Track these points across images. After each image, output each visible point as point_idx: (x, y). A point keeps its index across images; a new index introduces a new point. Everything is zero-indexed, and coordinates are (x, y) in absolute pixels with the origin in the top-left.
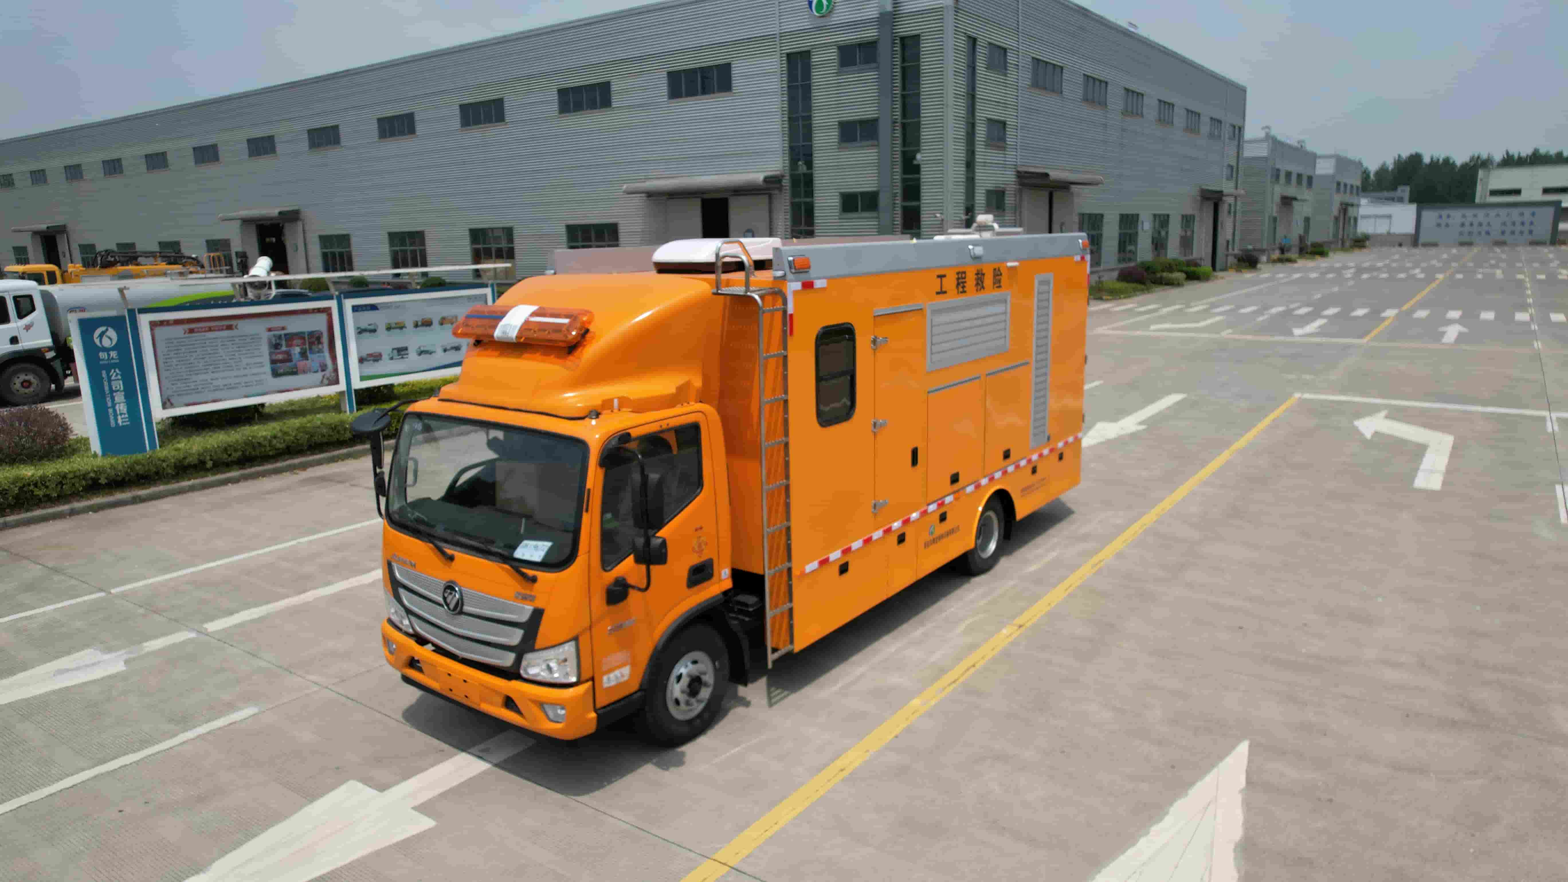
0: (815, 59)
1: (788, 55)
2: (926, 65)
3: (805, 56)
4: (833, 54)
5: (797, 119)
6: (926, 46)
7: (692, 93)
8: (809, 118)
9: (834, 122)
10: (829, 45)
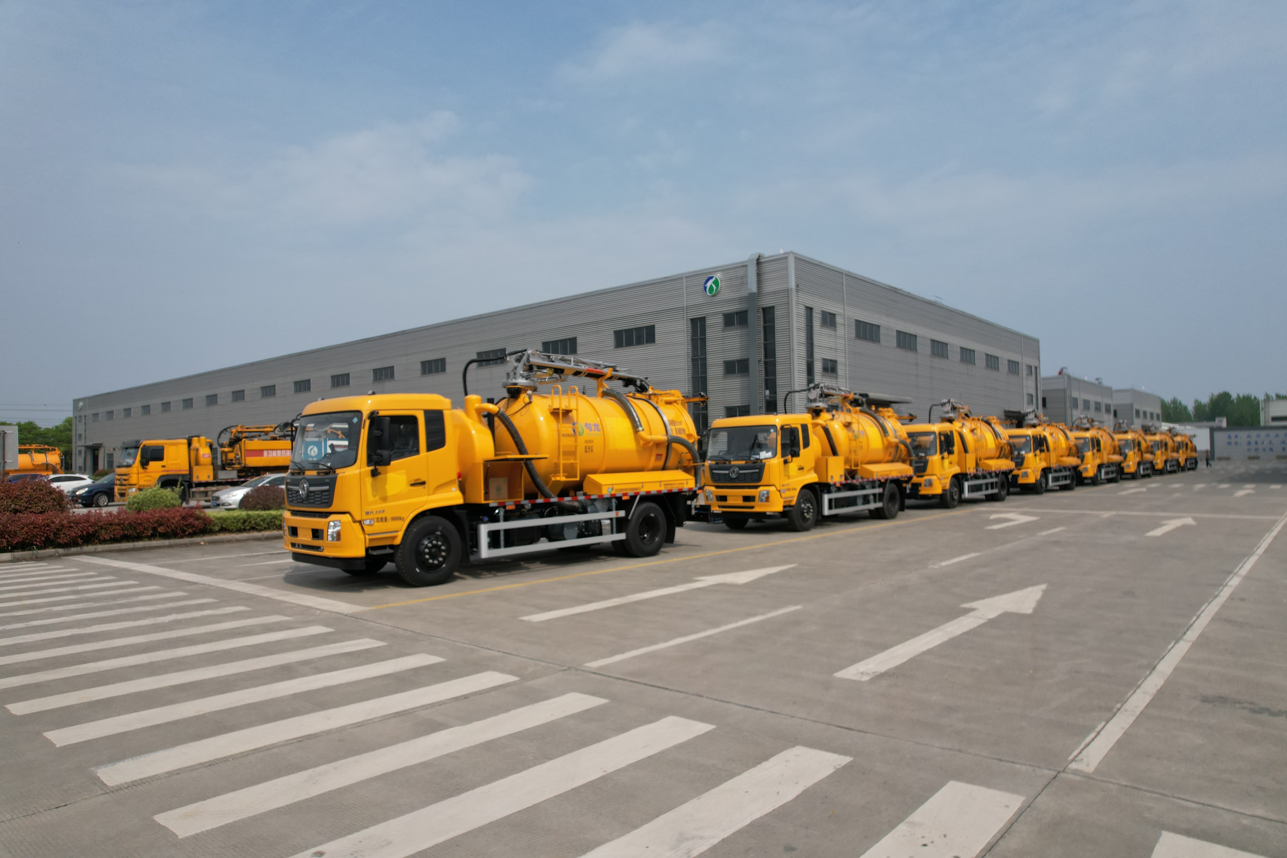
0: (708, 322)
1: (692, 320)
2: (779, 324)
3: (703, 320)
4: (720, 319)
5: (697, 360)
6: (778, 313)
7: (630, 343)
8: (705, 359)
9: (721, 361)
10: (717, 313)
